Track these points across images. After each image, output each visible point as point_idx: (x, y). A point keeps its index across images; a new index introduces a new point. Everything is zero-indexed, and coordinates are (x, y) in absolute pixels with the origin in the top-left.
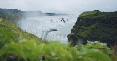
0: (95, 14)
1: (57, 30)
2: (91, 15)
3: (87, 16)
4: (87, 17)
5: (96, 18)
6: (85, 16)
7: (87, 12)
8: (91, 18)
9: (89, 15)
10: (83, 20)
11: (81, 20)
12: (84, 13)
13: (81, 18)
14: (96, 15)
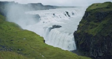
0: (106, 6)
1: (61, 27)
2: (102, 8)
3: (96, 9)
4: (97, 10)
5: (108, 12)
6: (94, 10)
7: (97, 5)
8: (101, 12)
9: (99, 8)
10: (92, 14)
11: (89, 15)
12: (93, 5)
13: (89, 12)
14: (107, 8)
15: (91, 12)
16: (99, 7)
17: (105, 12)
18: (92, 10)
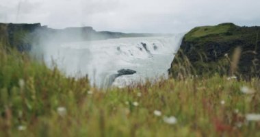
0: (226, 31)
1: (135, 72)
2: (217, 35)
3: (207, 36)
4: (207, 39)
5: (232, 42)
6: (202, 37)
7: (206, 29)
8: (217, 42)
9: (211, 35)
10: (198, 47)
11: (192, 48)
13: (193, 42)
14: (228, 34)
15: (196, 43)
16: (211, 33)
17: (225, 43)
18: (198, 39)
